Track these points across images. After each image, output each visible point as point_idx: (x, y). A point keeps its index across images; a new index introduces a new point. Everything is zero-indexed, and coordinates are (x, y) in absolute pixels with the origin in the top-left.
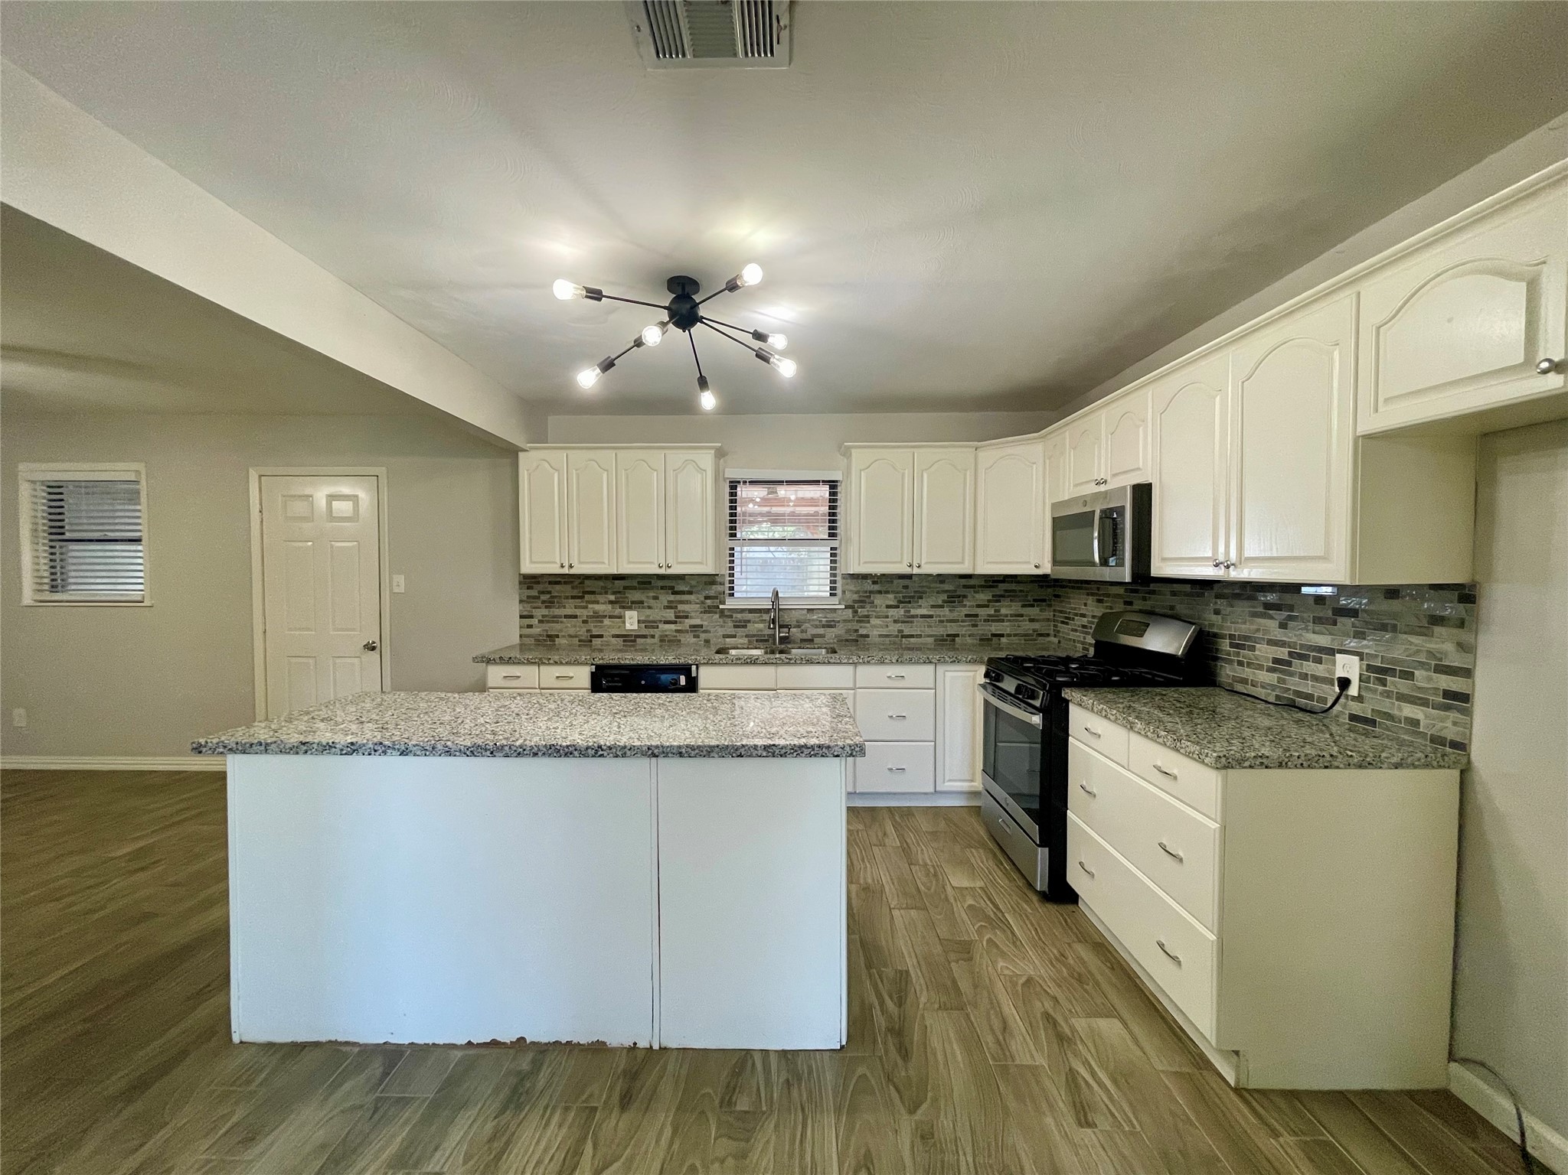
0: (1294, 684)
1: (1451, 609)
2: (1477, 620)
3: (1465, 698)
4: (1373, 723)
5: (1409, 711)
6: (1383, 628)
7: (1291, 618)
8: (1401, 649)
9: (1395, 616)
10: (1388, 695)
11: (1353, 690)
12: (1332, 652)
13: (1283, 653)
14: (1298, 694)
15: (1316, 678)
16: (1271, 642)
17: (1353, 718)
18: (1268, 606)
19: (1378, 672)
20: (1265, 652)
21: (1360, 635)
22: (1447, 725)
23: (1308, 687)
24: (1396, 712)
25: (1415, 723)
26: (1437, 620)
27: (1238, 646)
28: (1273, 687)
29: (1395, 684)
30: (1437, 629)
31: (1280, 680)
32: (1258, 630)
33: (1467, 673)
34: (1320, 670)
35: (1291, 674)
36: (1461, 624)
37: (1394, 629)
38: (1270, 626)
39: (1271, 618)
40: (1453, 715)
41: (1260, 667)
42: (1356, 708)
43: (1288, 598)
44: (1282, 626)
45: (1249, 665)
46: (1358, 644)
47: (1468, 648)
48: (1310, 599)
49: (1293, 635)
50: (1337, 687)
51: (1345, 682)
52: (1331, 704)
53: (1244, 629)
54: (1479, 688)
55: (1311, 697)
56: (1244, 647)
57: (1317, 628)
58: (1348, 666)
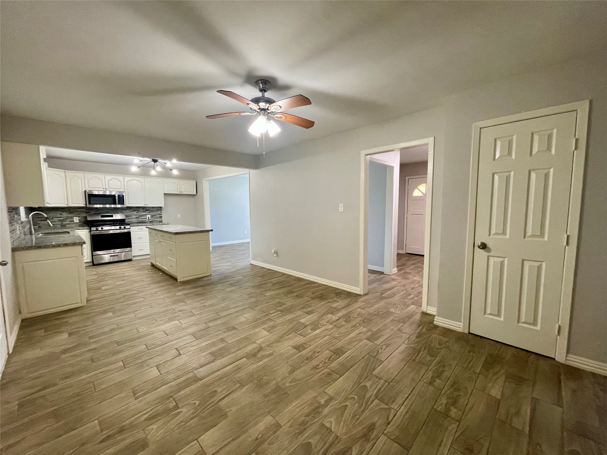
0: (140, 220)
1: (159, 209)
4: (152, 221)
5: (156, 219)
6: (152, 211)
8: (155, 213)
9: (154, 210)
11: (150, 219)
12: (146, 215)
13: (138, 216)
16: (135, 215)
17: (150, 222)
18: (134, 210)
19: (152, 216)
20: (134, 217)
21: (149, 212)
22: (160, 220)
25: (157, 220)
26: (158, 210)
27: (128, 216)
28: (136, 221)
29: (155, 217)
32: (132, 214)
33: (161, 214)
34: (144, 217)
36: (161, 210)
38: (135, 213)
40: (160, 218)
41: (133, 219)
42: (150, 220)
43: (138, 209)
44: (137, 213)
45: (131, 219)
46: (149, 213)
47: (161, 212)
48: (142, 209)
49: (140, 214)
50: (148, 219)
51: (149, 218)
52: (147, 221)
53: (129, 214)
54: (163, 216)
55: (143, 221)
56: (130, 216)
57: (143, 212)
58: (149, 216)
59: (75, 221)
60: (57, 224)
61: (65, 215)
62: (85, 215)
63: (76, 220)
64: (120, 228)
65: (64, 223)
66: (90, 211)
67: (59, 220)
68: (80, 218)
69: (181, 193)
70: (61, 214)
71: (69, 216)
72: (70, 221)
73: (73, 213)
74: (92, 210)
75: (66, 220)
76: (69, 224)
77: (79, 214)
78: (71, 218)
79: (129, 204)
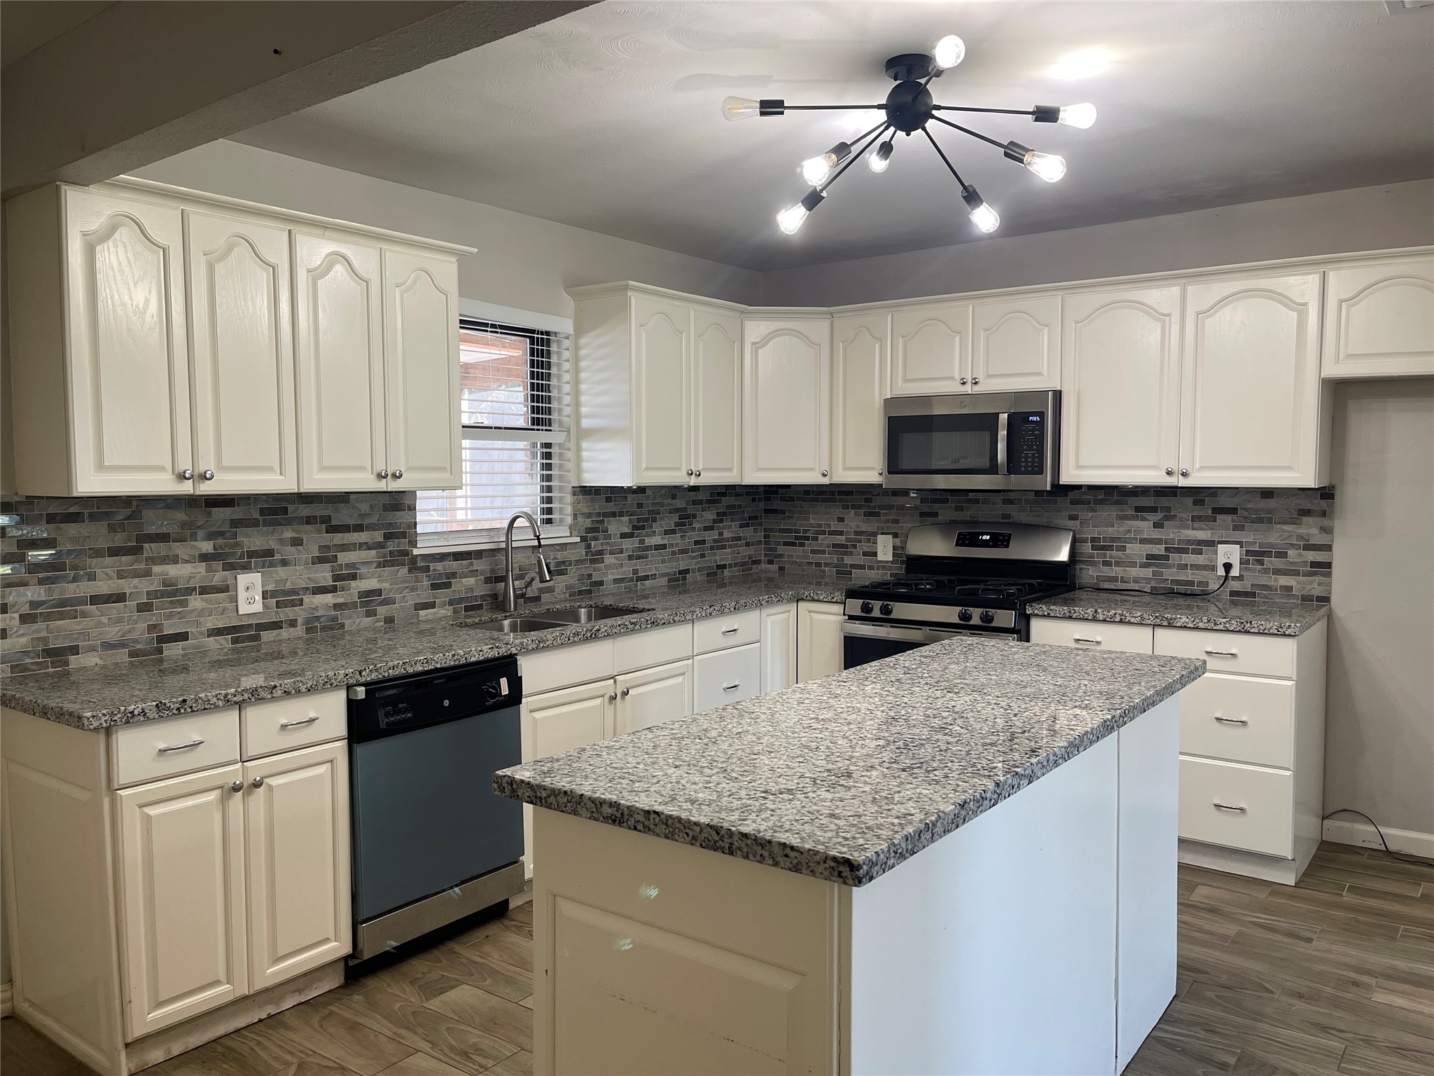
0: (1170, 574)
1: (1315, 504)
2: (1332, 512)
3: (1327, 565)
4: (1253, 595)
5: (1284, 581)
6: (1260, 520)
7: (1167, 518)
8: (1275, 536)
9: (1270, 511)
10: (1266, 571)
11: (1235, 572)
12: (1212, 544)
13: (1159, 549)
14: (1178, 582)
15: (1196, 567)
16: (1143, 541)
17: (1233, 593)
18: (1138, 509)
19: (1254, 556)
20: (1136, 550)
21: (1238, 528)
22: (1314, 586)
23: (1189, 575)
24: (1272, 583)
25: (1289, 589)
26: (1304, 513)
27: (1104, 548)
28: (1148, 580)
29: (1272, 562)
30: (1305, 519)
31: (1154, 573)
32: (1129, 531)
33: (1329, 548)
34: (1200, 560)
35: (1169, 567)
36: (1324, 514)
37: (1270, 521)
38: (1145, 527)
39: (1144, 519)
40: (1317, 579)
41: (1133, 564)
42: (1235, 586)
43: (1165, 501)
44: (1156, 525)
45: (1118, 564)
46: (1237, 535)
47: (1327, 531)
48: (1189, 501)
49: (1172, 533)
50: (1221, 572)
51: (1228, 567)
52: (1213, 586)
53: (1111, 531)
54: (1337, 557)
55: (1191, 583)
56: (1110, 548)
57: (1196, 525)
58: (1229, 553)
59: (880, 557)
60: (826, 565)
61: (854, 521)
63: (886, 549)
64: (965, 617)
65: (848, 560)
67: (834, 546)
68: (897, 542)
70: (841, 520)
71: (864, 529)
72: (865, 554)
73: (878, 514)
74: (946, 501)
75: (855, 547)
76: (862, 567)
77: (896, 521)
78: (869, 541)
79: (1079, 467)
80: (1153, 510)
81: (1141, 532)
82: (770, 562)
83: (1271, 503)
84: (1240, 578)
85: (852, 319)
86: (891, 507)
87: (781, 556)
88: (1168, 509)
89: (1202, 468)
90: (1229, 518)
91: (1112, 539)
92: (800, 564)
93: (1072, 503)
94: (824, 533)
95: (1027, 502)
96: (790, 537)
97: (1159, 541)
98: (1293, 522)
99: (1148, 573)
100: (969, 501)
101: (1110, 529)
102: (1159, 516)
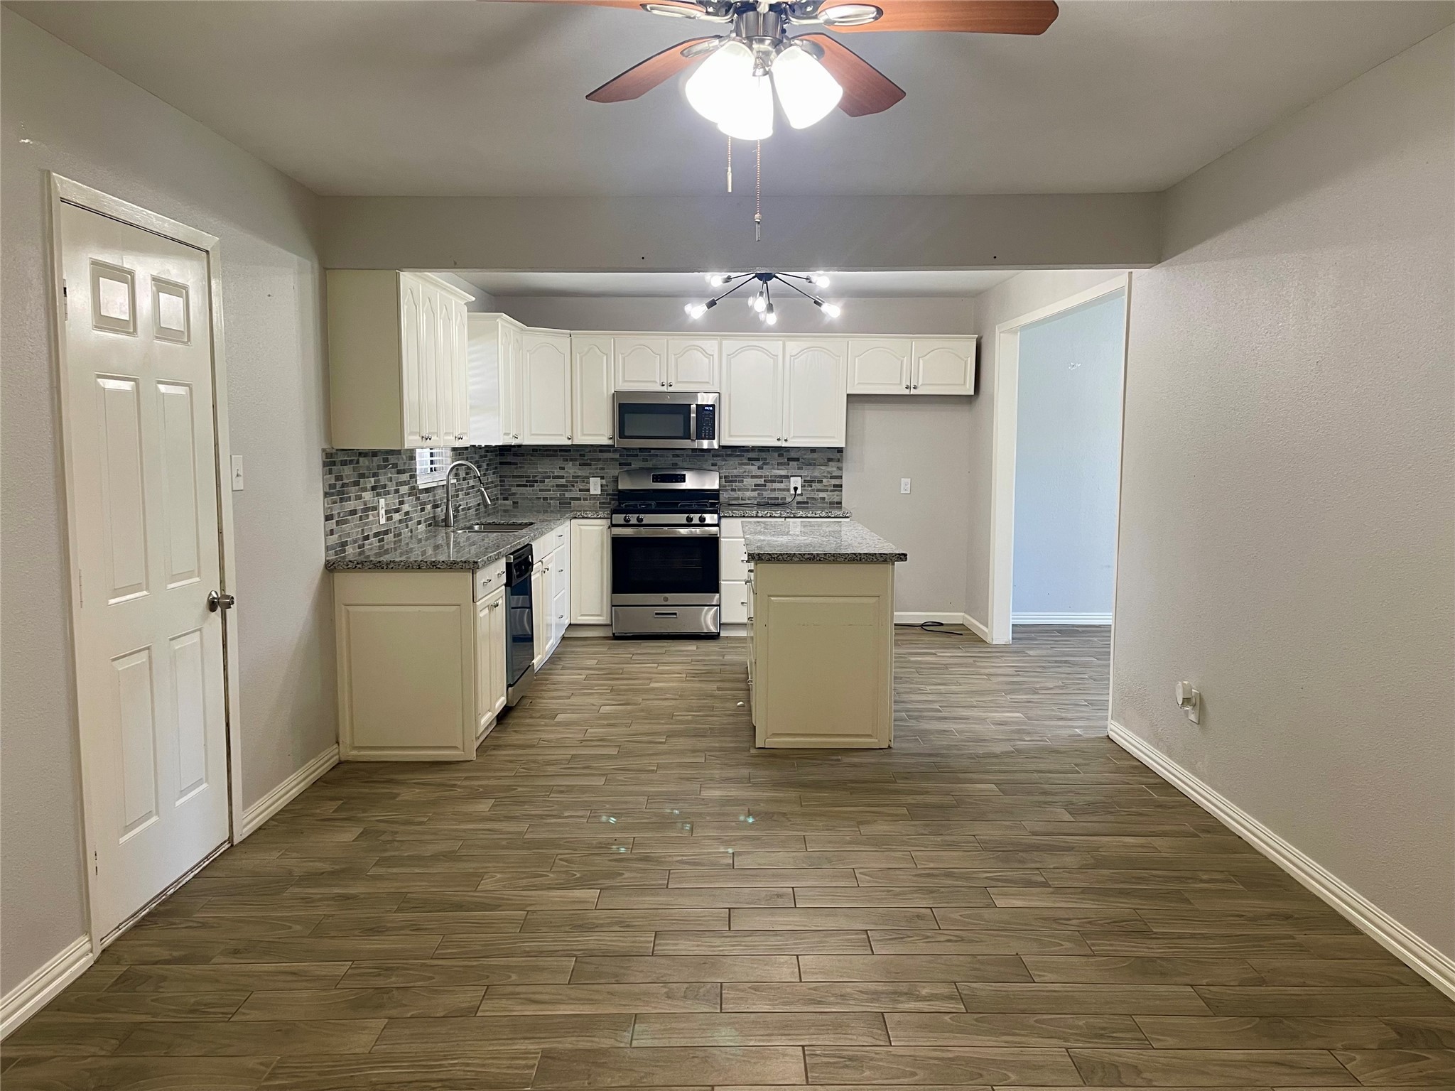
0: (767, 494)
1: (834, 455)
2: (844, 458)
3: (841, 486)
4: (807, 503)
5: (822, 495)
6: (810, 464)
7: (764, 464)
8: (817, 472)
9: (814, 459)
10: (813, 490)
11: (799, 492)
12: (787, 477)
13: (761, 481)
14: (771, 498)
15: (780, 490)
16: (753, 477)
17: (798, 503)
18: (750, 459)
19: (808, 483)
20: (749, 482)
21: (800, 468)
22: (835, 497)
23: (776, 494)
24: (816, 496)
25: (824, 499)
26: (830, 460)
27: (731, 481)
28: (755, 498)
29: (816, 486)
30: (830, 463)
31: (759, 494)
32: (745, 472)
33: (841, 477)
34: (782, 486)
35: (766, 490)
36: (839, 461)
37: (815, 464)
38: (753, 469)
39: (753, 465)
40: (836, 493)
41: (748, 490)
42: (799, 499)
43: (763, 455)
44: (759, 468)
45: (739, 490)
46: (799, 473)
47: (840, 469)
48: (776, 454)
49: (766, 472)
50: (792, 492)
51: (796, 489)
52: (788, 500)
53: (735, 472)
54: (844, 482)
55: (778, 499)
56: (735, 481)
57: (780, 467)
58: (796, 482)
59: (592, 491)
60: (551, 499)
61: (572, 469)
62: (616, 472)
63: (595, 487)
64: (689, 519)
65: (567, 495)
66: (630, 459)
67: (557, 486)
68: (604, 482)
69: (913, 392)
70: (562, 468)
71: (580, 474)
72: (580, 490)
73: (590, 465)
74: (637, 456)
75: (573, 486)
76: (579, 499)
77: (603, 469)
78: (583, 482)
79: (731, 436)
80: (758, 459)
81: (752, 472)
82: (506, 499)
83: (815, 455)
84: (801, 495)
85: (584, 339)
86: (599, 460)
87: (514, 494)
88: (766, 459)
89: (794, 437)
90: (795, 463)
91: (736, 476)
92: (531, 499)
93: (713, 456)
94: (549, 477)
95: (687, 456)
96: (522, 481)
97: (761, 477)
98: (826, 465)
99: (755, 494)
100: (650, 456)
101: (735, 471)
102: (761, 463)
